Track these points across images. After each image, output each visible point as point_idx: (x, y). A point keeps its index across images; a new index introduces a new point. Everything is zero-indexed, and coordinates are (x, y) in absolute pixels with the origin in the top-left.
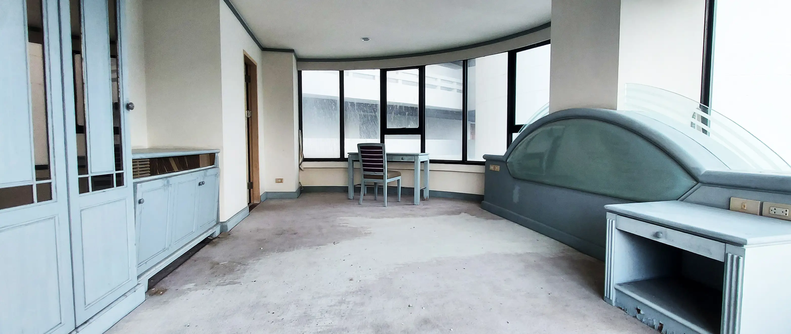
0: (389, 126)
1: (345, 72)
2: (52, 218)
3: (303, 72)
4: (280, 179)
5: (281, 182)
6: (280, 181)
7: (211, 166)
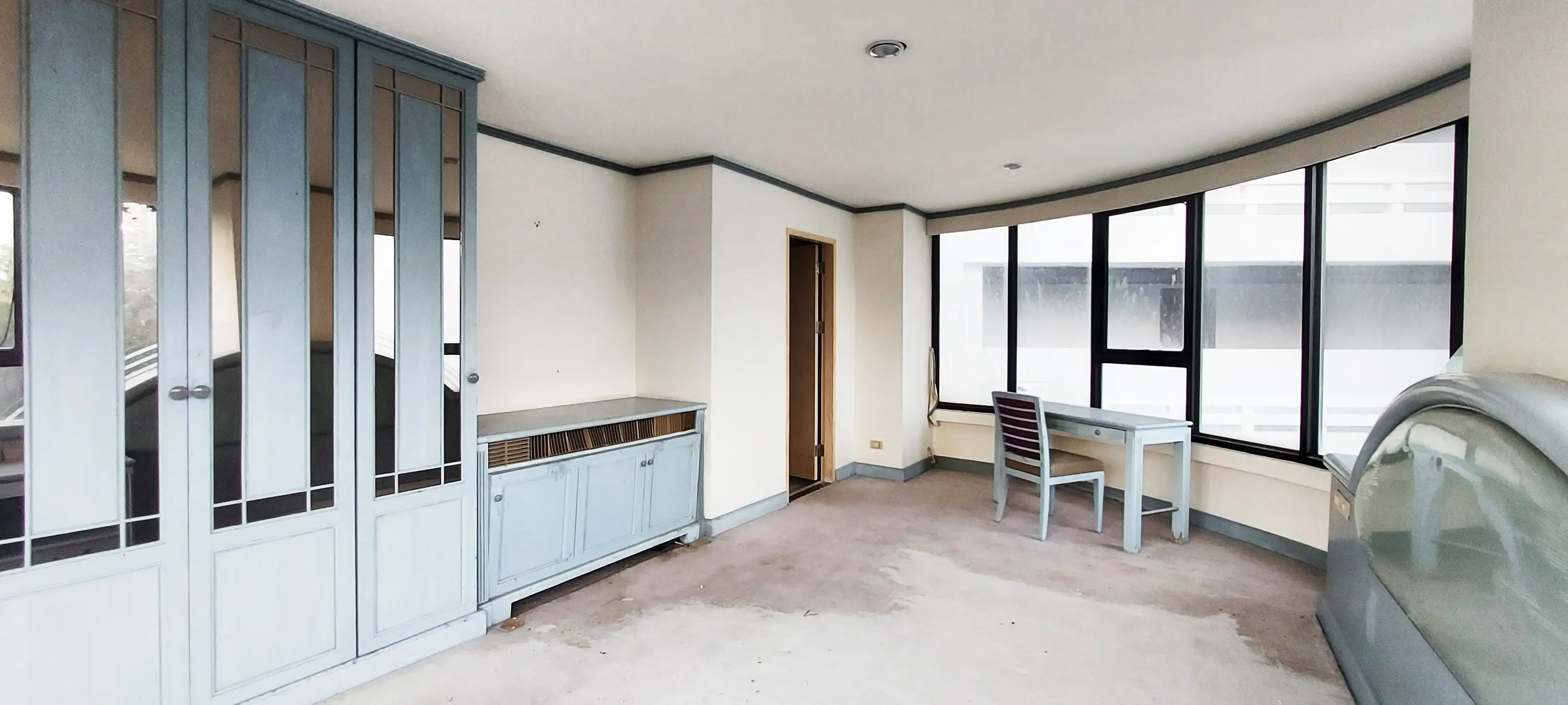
0: (1114, 343)
1: (1021, 228)
2: (332, 527)
3: (943, 238)
4: (876, 442)
5: (879, 447)
6: (877, 445)
7: (683, 431)
